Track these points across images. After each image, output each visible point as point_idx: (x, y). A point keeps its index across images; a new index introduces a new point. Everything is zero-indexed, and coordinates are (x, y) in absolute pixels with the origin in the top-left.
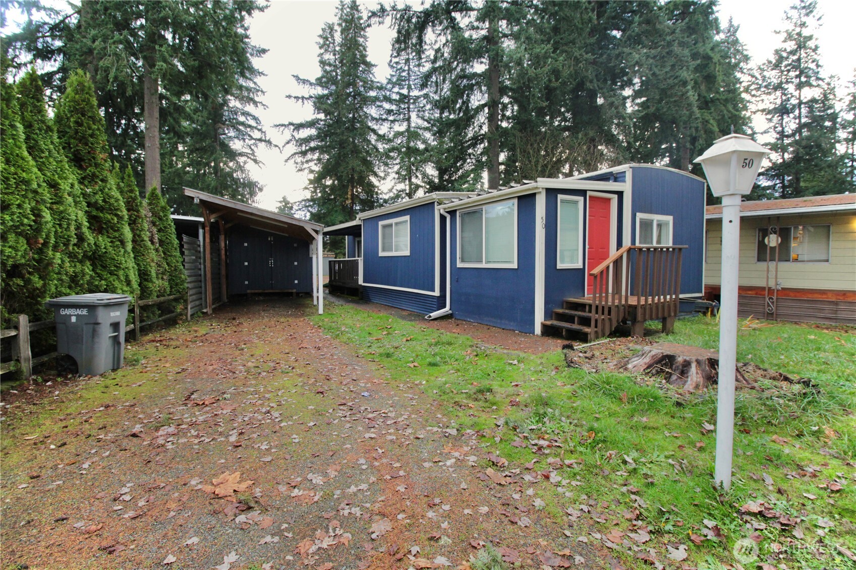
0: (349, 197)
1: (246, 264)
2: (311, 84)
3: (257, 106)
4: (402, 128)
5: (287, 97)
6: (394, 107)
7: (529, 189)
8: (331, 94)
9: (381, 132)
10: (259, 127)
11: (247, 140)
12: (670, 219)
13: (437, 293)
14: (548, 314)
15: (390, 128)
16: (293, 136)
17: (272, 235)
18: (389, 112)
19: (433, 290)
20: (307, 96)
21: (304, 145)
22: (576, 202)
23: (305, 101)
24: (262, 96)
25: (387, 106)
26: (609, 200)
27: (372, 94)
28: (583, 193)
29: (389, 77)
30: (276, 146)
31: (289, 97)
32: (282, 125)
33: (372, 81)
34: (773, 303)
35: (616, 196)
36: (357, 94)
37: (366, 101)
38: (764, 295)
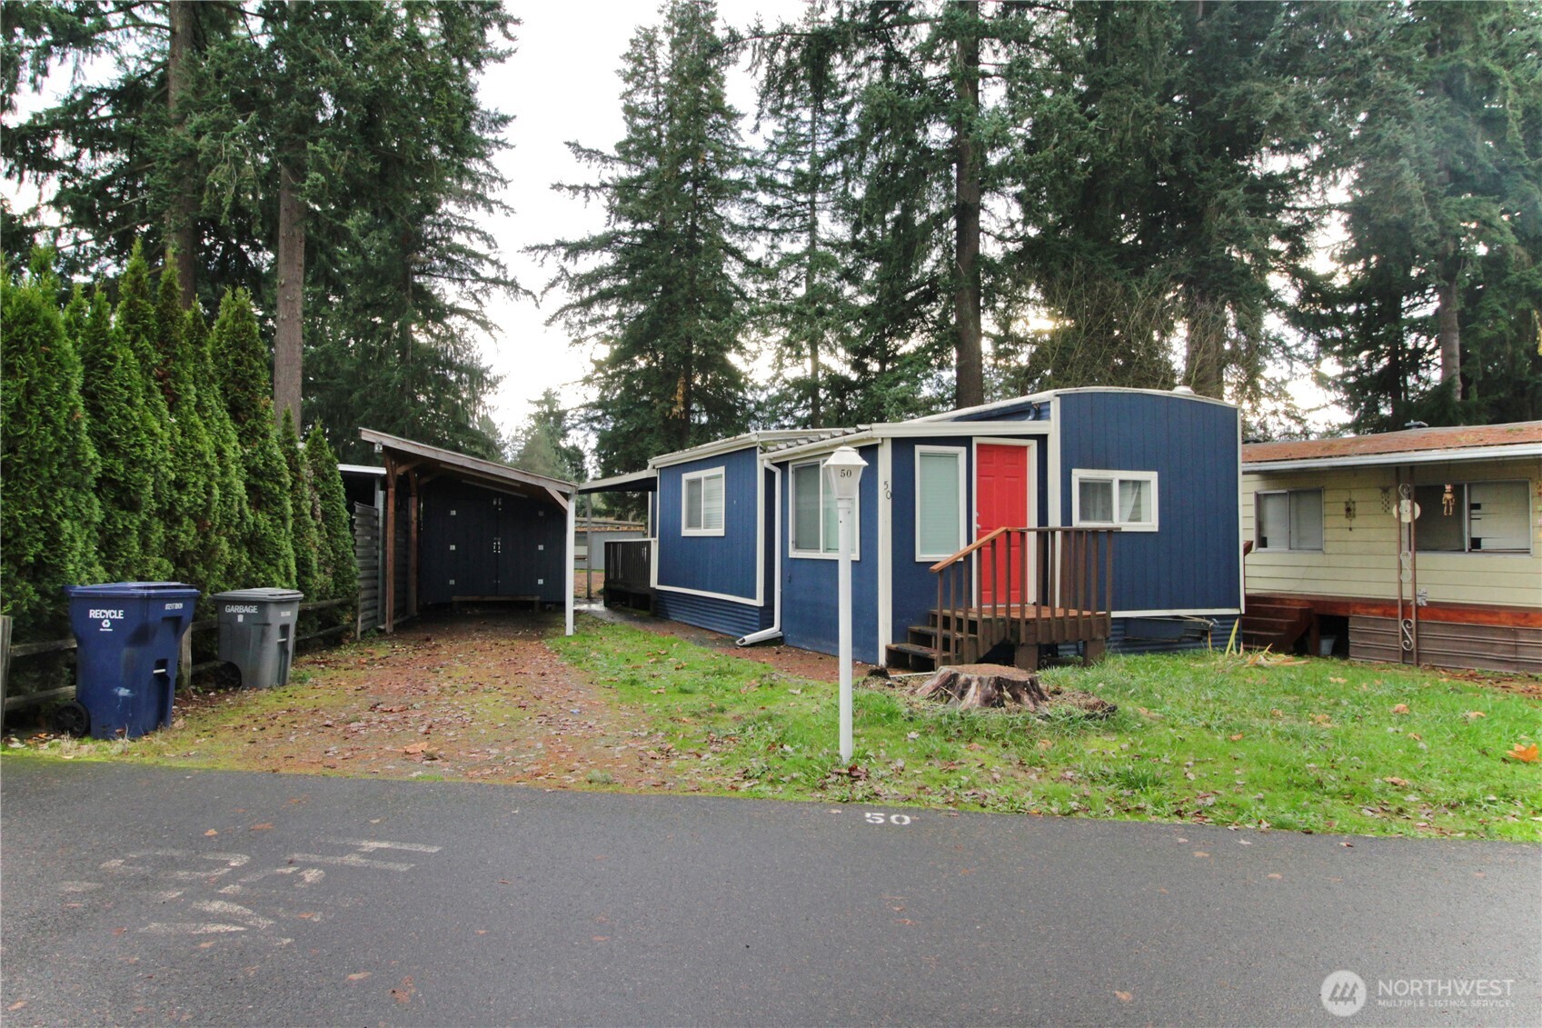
0: (679, 398)
1: (453, 547)
2: (605, 159)
3: (491, 210)
4: (799, 246)
5: (554, 187)
6: (781, 202)
8: (647, 176)
9: (752, 257)
10: (493, 257)
11: (468, 283)
12: (1152, 477)
13: (759, 602)
14: (897, 633)
15: (773, 247)
16: (563, 269)
17: (498, 495)
18: (772, 211)
19: (753, 596)
20: (595, 184)
21: (587, 288)
22: (955, 456)
23: (592, 194)
24: (502, 190)
25: (764, 199)
26: (1024, 448)
27: (734, 175)
28: (965, 441)
29: (772, 138)
30: (528, 293)
31: (558, 187)
32: (542, 247)
33: (734, 147)
34: (1410, 630)
35: (1033, 444)
36: (699, 179)
37: (722, 191)
38: (1396, 616)
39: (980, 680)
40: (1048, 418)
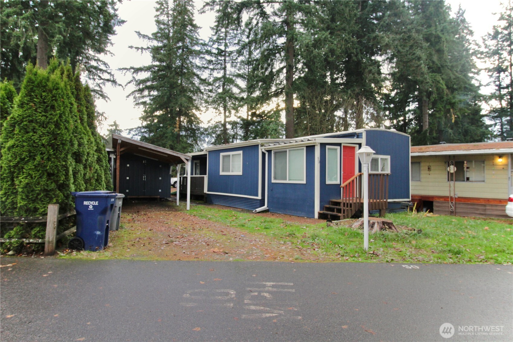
0: (177, 126)
1: (128, 178)
2: (149, 38)
3: (106, 54)
4: (220, 75)
5: (129, 47)
6: (214, 59)
7: (311, 143)
8: (165, 46)
9: (203, 77)
10: (109, 71)
11: (97, 80)
12: (388, 157)
13: (259, 197)
14: (321, 208)
15: (211, 74)
16: (134, 77)
17: (145, 159)
18: (210, 62)
19: (257, 196)
20: (145, 47)
21: (142, 85)
22: (336, 149)
23: (144, 51)
24: (111, 47)
25: (208, 57)
26: (354, 147)
27: (197, 48)
28: (339, 144)
29: (211, 37)
30: (120, 85)
31: (131, 47)
32: (125, 69)
33: (197, 39)
34: (453, 205)
35: (358, 146)
36: (185, 47)
37: (191, 52)
38: (449, 201)
39: (378, 222)
40: (362, 138)
